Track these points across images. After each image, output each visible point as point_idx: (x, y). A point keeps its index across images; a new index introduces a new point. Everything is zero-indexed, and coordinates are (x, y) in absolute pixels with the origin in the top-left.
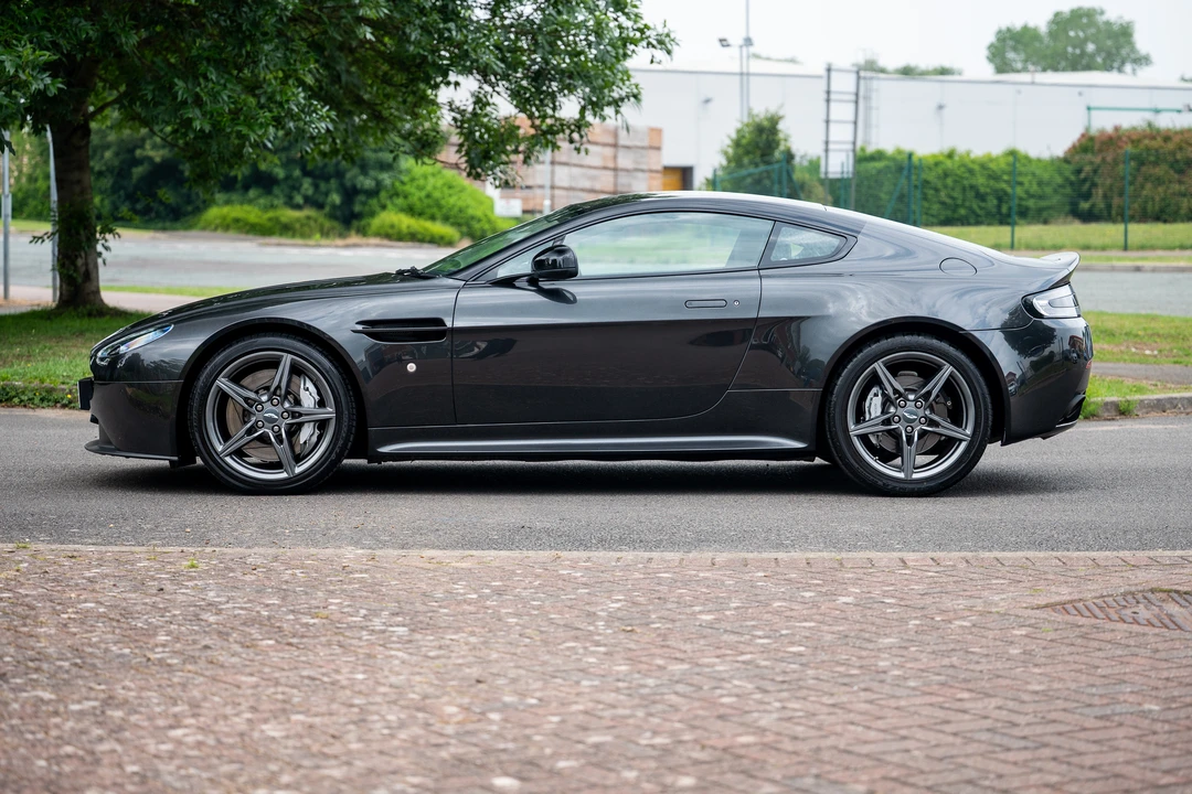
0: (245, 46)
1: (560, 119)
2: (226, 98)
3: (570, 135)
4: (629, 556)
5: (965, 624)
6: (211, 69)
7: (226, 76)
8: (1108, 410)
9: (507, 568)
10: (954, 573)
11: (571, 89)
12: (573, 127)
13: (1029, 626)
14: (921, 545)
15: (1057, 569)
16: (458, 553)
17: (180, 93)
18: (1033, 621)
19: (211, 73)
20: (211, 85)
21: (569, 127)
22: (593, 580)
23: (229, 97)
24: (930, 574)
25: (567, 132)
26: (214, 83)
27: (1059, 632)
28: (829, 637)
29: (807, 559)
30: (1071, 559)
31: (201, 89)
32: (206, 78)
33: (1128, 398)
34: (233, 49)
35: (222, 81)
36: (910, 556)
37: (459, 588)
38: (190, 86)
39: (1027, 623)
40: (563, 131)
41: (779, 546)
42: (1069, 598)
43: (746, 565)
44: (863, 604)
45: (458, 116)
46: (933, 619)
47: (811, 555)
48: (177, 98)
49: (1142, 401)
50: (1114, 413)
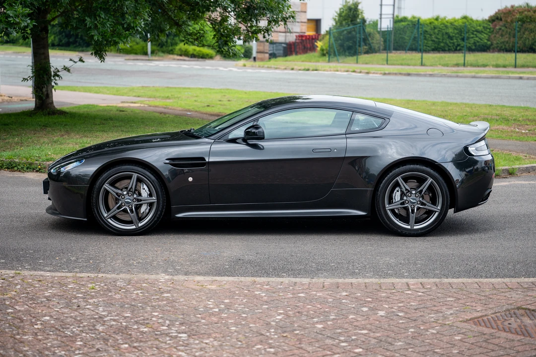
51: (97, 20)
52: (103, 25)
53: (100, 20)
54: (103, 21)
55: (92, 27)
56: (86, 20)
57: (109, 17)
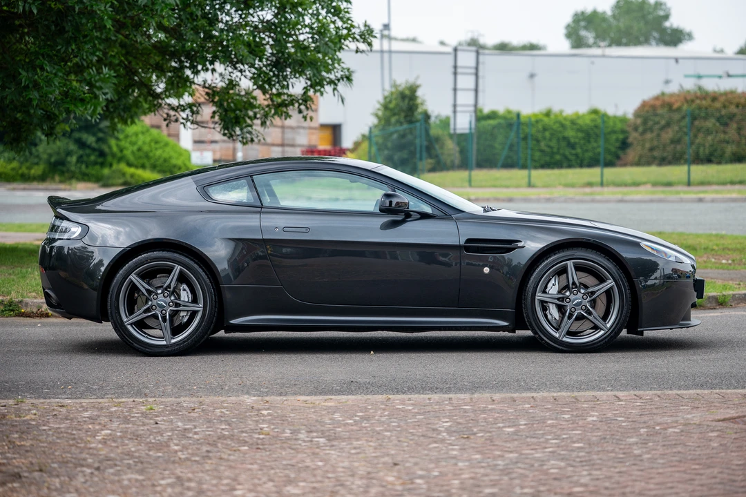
0: (71, 45)
1: (291, 96)
2: (57, 84)
3: (299, 107)
4: (436, 397)
5: (676, 430)
6: (46, 62)
7: (56, 67)
8: (710, 302)
9: (361, 406)
10: (653, 403)
11: (301, 73)
12: (301, 101)
13: (718, 431)
14: (625, 387)
15: (719, 400)
16: (321, 397)
17: (23, 80)
18: (720, 428)
19: (46, 65)
20: (45, 74)
21: (298, 101)
22: (422, 411)
23: (59, 83)
24: (638, 404)
25: (296, 105)
26: (47, 72)
27: (738, 434)
28: (594, 439)
29: (553, 397)
30: (727, 394)
31: (38, 77)
32: (42, 69)
33: (724, 293)
34: (62, 48)
35: (54, 71)
36: (620, 394)
37: (337, 416)
38: (30, 75)
39: (716, 429)
40: (293, 105)
41: (530, 389)
42: (737, 415)
43: (515, 401)
44: (604, 420)
45: (210, 91)
46: (654, 428)
47: (555, 394)
48: (21, 83)
49: (734, 295)
50: (714, 305)
51: (37, 74)
52: (49, 82)
53: (42, 75)
54: (47, 76)
55: (31, 86)
56: (20, 74)
57: (58, 70)
